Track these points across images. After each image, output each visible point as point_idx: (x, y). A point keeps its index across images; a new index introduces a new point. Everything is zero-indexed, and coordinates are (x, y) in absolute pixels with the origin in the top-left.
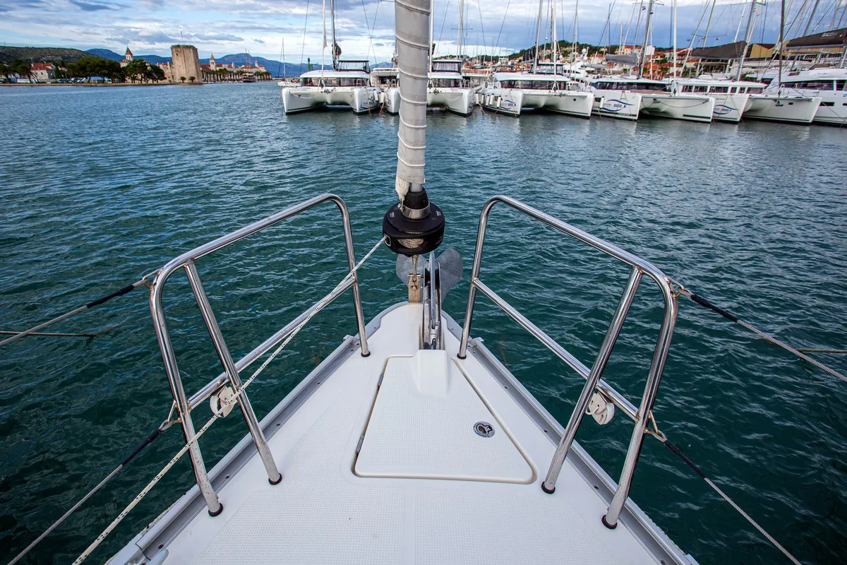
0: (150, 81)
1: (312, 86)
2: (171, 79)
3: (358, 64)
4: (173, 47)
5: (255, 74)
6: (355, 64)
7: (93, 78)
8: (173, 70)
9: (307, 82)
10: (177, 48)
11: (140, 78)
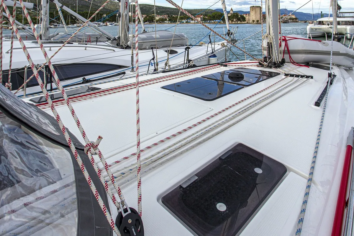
0: (239, 22)
1: (323, 24)
2: (248, 21)
3: (351, 14)
4: (251, 7)
5: (289, 19)
6: (349, 14)
7: (216, 21)
8: (250, 17)
9: (321, 23)
10: (253, 8)
11: (235, 20)
